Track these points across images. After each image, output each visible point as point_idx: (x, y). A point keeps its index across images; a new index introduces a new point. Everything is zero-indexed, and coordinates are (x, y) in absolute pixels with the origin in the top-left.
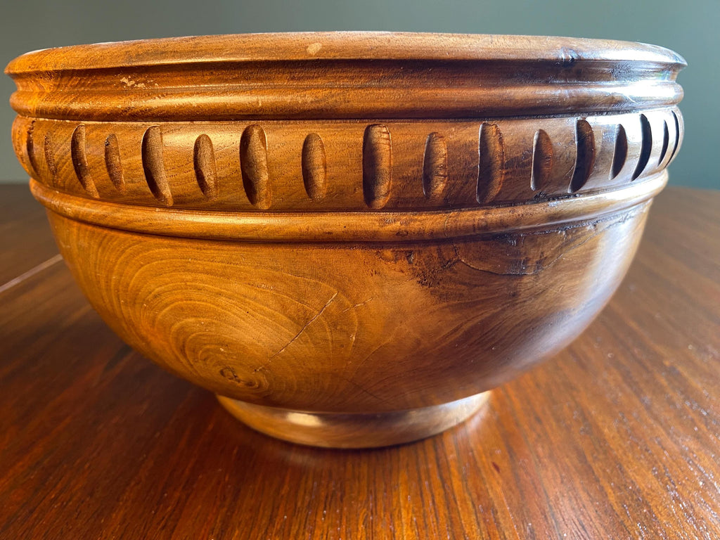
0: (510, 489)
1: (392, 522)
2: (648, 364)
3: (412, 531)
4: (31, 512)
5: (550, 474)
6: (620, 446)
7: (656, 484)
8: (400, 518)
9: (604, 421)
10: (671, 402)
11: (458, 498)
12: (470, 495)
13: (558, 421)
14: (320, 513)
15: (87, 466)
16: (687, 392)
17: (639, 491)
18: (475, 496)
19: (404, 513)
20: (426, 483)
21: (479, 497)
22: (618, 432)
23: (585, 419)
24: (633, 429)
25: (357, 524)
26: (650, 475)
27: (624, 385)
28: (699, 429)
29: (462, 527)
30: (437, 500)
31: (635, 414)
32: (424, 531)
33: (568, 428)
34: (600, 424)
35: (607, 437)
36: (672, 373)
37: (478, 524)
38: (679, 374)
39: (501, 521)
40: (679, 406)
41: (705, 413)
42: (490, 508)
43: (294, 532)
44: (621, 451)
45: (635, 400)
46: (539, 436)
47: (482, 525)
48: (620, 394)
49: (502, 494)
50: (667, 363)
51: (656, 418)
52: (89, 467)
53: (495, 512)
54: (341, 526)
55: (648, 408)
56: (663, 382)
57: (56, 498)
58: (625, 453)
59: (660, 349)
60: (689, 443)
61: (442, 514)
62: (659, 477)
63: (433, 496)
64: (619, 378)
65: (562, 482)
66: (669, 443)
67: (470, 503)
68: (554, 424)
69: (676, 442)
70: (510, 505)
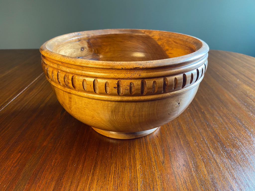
0: (160, 141)
1: (134, 148)
2: (198, 111)
3: (138, 150)
4: (55, 148)
5: (169, 138)
6: (186, 131)
7: (192, 139)
8: (136, 147)
9: (184, 126)
10: (201, 121)
11: (148, 143)
12: (151, 142)
13: (173, 126)
14: (118, 147)
15: (64, 138)
16: (205, 118)
17: (188, 141)
18: (152, 143)
19: (136, 146)
20: (142, 140)
21: (153, 143)
22: (186, 128)
23: (179, 125)
24: (190, 127)
25: (127, 149)
26: (191, 138)
27: (191, 117)
28: (205, 127)
29: (149, 149)
30: (144, 144)
31: (191, 124)
32: (141, 150)
33: (175, 127)
34: (183, 126)
35: (183, 129)
36: (203, 113)
37: (152, 148)
38: (205, 113)
39: (157, 148)
40: (202, 121)
41: (208, 123)
42: (155, 145)
43: (113, 151)
44: (186, 132)
45: (192, 120)
46: (168, 129)
47: (153, 148)
48: (189, 119)
49: (158, 142)
50: (202, 111)
51: (196, 125)
52: (65, 138)
53: (156, 146)
54: (123, 149)
55: (195, 122)
56: (200, 116)
57: (59, 145)
58: (187, 133)
59: (202, 107)
60: (202, 131)
61: (145, 146)
62: (193, 138)
63: (143, 143)
64: (190, 115)
65: (172, 139)
66: (198, 131)
67: (151, 144)
68: (172, 126)
69: (199, 130)
70: (159, 144)
